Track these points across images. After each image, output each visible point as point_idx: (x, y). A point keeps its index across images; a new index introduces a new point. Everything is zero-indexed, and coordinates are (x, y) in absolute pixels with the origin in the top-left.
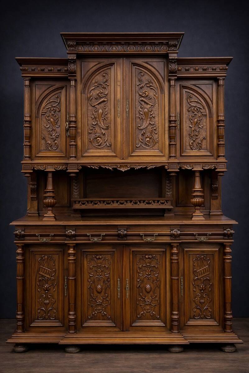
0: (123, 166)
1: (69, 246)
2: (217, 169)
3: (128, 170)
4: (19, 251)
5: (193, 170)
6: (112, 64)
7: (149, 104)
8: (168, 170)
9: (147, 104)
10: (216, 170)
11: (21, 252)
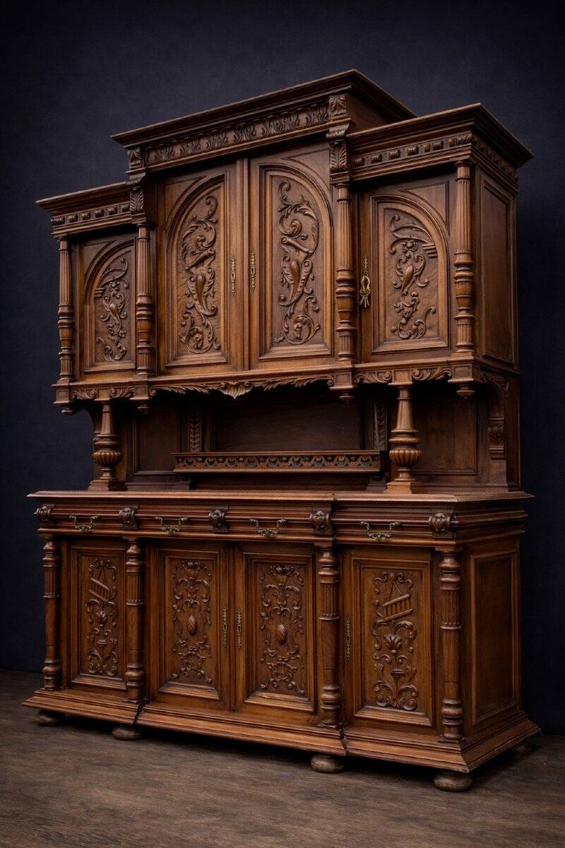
0: (236, 387)
1: (127, 541)
2: (451, 378)
3: (246, 393)
4: (48, 546)
5: (390, 384)
6: (221, 179)
7: (302, 251)
8: (331, 388)
9: (297, 249)
10: (449, 381)
11: (51, 548)
